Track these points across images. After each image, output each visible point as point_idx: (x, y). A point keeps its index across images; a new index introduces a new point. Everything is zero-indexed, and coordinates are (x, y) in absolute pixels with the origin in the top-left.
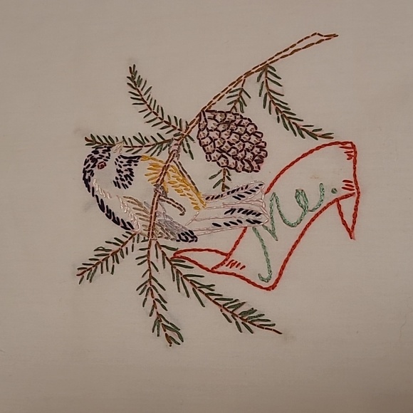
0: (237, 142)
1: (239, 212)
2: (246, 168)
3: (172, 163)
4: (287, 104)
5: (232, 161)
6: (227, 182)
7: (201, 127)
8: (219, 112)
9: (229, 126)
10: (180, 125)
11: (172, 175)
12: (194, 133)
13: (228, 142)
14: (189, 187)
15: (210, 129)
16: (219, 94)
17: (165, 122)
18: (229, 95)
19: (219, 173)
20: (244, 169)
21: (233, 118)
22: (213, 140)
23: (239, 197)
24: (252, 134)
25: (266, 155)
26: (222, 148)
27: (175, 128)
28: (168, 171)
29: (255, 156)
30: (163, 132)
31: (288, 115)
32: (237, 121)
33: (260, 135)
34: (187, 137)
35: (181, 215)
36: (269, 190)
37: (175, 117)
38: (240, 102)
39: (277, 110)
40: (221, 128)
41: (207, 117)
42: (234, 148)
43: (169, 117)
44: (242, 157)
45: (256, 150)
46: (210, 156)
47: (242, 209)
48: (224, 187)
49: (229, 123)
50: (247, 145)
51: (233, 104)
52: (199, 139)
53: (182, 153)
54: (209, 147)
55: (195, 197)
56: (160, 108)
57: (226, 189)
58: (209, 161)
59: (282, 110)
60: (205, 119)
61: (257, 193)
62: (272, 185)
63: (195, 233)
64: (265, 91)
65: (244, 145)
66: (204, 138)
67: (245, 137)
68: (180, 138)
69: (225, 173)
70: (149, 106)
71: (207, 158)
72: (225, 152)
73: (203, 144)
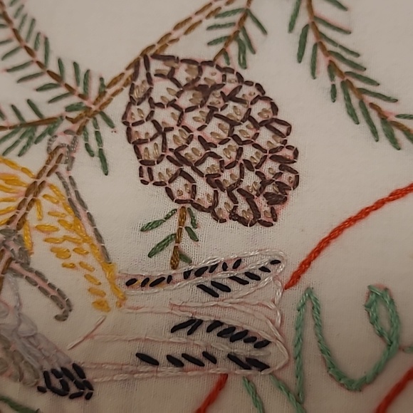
0: (223, 142)
1: (209, 330)
2: (239, 212)
3: (53, 179)
4: (358, 55)
5: (204, 190)
6: (186, 244)
7: (135, 95)
8: (184, 61)
9: (206, 98)
10: (86, 84)
11: (48, 209)
12: (116, 108)
13: (200, 138)
14: (86, 246)
15: (157, 100)
16: (190, 19)
17: (51, 74)
18: (212, 21)
19: (168, 217)
20: (234, 216)
21: (217, 78)
22: (162, 131)
23: (215, 290)
24: (262, 124)
25: (296, 183)
26: (183, 153)
27: (71, 91)
28: (40, 197)
29: (264, 183)
30: (41, 99)
31: (358, 84)
32: (229, 87)
33: (283, 129)
34: (99, 118)
35: (57, 318)
36: (296, 278)
37: (75, 65)
38: (239, 42)
39: (332, 69)
40: (184, 102)
41: (152, 71)
42: (215, 156)
43: (60, 62)
44: (231, 181)
45: (270, 167)
46: (150, 171)
47: (220, 324)
48: (179, 256)
49: (205, 90)
50: (249, 152)
51: (220, 46)
52: (126, 123)
53: (81, 155)
54: (150, 146)
55: (99, 274)
56: (42, 40)
57: (181, 263)
58: (144, 182)
59: (344, 68)
60: (148, 75)
61: (261, 284)
62: (306, 265)
63: (89, 376)
64: (303, 19)
65: (240, 152)
66: (141, 122)
67: (244, 130)
68: (81, 117)
69: (183, 218)
70: (16, 32)
71: (141, 175)
72: (188, 163)
73: (135, 138)
